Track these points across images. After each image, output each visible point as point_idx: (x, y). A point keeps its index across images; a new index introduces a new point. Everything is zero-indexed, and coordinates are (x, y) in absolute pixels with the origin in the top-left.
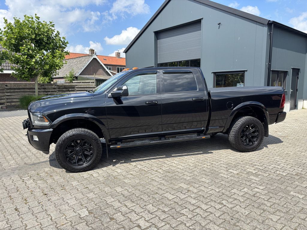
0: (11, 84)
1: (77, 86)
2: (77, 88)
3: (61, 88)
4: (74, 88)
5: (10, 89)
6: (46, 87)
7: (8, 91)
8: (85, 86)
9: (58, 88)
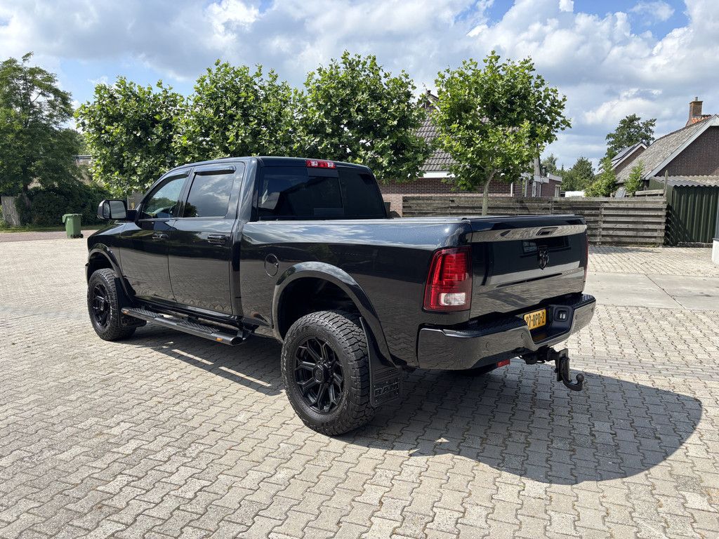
0: (461, 197)
1: (606, 205)
2: (606, 209)
3: (565, 207)
4: (598, 209)
5: (458, 207)
6: (527, 204)
7: (454, 212)
8: (630, 206)
9: (555, 208)
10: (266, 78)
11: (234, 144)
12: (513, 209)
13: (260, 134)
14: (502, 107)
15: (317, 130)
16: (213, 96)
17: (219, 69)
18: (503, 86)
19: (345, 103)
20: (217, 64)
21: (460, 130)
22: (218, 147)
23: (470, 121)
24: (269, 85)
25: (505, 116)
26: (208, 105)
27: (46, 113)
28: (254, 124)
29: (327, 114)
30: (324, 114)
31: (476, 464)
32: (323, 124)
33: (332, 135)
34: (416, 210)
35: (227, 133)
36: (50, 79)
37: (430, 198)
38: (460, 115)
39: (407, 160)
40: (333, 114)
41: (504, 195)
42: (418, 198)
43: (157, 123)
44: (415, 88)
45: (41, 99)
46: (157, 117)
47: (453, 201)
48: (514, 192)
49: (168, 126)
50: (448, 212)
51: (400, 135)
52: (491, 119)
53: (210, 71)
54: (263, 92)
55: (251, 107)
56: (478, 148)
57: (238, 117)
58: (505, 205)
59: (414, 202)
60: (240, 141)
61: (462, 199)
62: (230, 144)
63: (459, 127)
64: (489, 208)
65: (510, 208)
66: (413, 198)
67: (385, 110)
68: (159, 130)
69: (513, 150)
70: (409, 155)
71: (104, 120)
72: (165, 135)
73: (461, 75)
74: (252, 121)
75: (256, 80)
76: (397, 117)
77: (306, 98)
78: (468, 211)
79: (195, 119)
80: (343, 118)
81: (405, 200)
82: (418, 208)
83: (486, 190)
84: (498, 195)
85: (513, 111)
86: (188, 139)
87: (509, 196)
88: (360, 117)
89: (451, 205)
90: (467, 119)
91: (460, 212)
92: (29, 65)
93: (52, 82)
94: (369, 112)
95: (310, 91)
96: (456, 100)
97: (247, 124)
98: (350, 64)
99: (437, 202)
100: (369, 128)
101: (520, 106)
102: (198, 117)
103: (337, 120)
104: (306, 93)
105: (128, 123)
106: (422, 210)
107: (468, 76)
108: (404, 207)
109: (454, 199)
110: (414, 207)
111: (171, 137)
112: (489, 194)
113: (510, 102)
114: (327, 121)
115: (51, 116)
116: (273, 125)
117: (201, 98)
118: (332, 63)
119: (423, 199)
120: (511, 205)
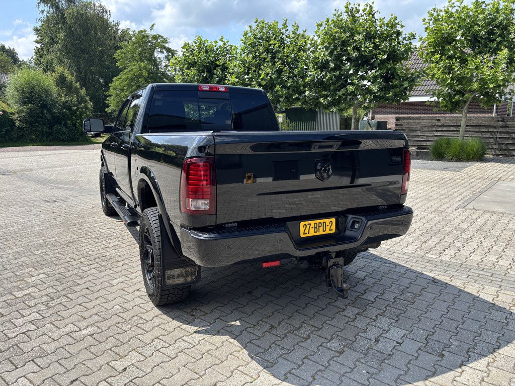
10: (291, 29)
11: (265, 80)
12: (494, 127)
13: (283, 72)
14: (482, 38)
15: (324, 66)
16: (253, 45)
17: (258, 26)
18: (484, 19)
19: (344, 43)
20: (256, 22)
21: (442, 60)
22: (255, 82)
23: (452, 52)
24: (293, 33)
25: (485, 46)
26: (250, 52)
27: (163, 64)
28: (278, 64)
29: (331, 54)
30: (329, 54)
31: (239, 349)
32: (328, 62)
33: (334, 69)
34: (407, 128)
35: (260, 72)
36: (165, 41)
37: (419, 118)
38: (443, 47)
39: (395, 87)
40: (335, 53)
41: (487, 115)
42: (409, 118)
43: (218, 67)
44: (404, 26)
45: (160, 55)
46: (217, 63)
47: (439, 120)
48: (497, 112)
49: (224, 68)
50: (434, 129)
51: (389, 66)
52: (473, 49)
53: (251, 27)
54: (289, 40)
55: (278, 52)
56: (458, 74)
57: (268, 59)
58: (486, 123)
59: (406, 121)
60: (269, 78)
61: (448, 118)
62: (262, 79)
63: (440, 57)
64: (467, 126)
65: (491, 126)
66: (404, 118)
67: (376, 47)
68: (219, 72)
69: (489, 75)
70: (396, 83)
71: (186, 66)
72: (222, 75)
73: (447, 13)
74: (276, 62)
75: (283, 31)
76: (387, 52)
77: (316, 41)
78: (452, 129)
79: (241, 62)
80: (343, 55)
81: (398, 119)
82: (408, 126)
83: (465, 111)
84: (481, 115)
85: (493, 41)
86: (236, 78)
87: (492, 115)
88: (355, 54)
89: (437, 124)
90: (449, 50)
91: (445, 129)
92: (153, 33)
93: (166, 43)
94: (363, 49)
95: (319, 36)
96: (439, 34)
97: (274, 64)
98: (351, 12)
99: (425, 121)
100: (364, 62)
101: (500, 36)
102: (242, 61)
103: (338, 58)
104: (316, 38)
105: (199, 68)
106: (411, 128)
107: (452, 13)
108: (396, 125)
109: (441, 118)
110: (405, 125)
111: (226, 76)
112: (468, 115)
113: (491, 32)
114: (330, 58)
115: (166, 66)
116: (293, 64)
117: (246, 47)
118: (335, 12)
119: (413, 118)
120: (492, 123)
